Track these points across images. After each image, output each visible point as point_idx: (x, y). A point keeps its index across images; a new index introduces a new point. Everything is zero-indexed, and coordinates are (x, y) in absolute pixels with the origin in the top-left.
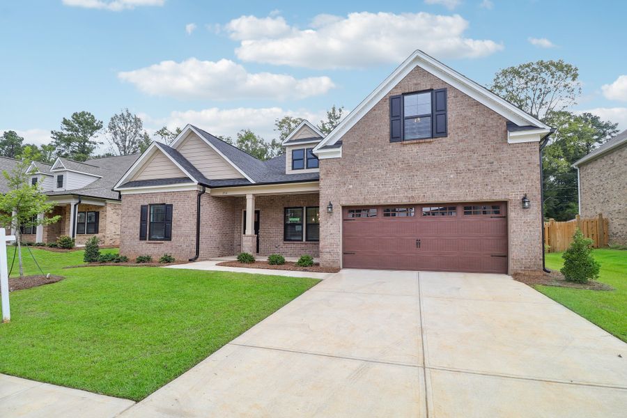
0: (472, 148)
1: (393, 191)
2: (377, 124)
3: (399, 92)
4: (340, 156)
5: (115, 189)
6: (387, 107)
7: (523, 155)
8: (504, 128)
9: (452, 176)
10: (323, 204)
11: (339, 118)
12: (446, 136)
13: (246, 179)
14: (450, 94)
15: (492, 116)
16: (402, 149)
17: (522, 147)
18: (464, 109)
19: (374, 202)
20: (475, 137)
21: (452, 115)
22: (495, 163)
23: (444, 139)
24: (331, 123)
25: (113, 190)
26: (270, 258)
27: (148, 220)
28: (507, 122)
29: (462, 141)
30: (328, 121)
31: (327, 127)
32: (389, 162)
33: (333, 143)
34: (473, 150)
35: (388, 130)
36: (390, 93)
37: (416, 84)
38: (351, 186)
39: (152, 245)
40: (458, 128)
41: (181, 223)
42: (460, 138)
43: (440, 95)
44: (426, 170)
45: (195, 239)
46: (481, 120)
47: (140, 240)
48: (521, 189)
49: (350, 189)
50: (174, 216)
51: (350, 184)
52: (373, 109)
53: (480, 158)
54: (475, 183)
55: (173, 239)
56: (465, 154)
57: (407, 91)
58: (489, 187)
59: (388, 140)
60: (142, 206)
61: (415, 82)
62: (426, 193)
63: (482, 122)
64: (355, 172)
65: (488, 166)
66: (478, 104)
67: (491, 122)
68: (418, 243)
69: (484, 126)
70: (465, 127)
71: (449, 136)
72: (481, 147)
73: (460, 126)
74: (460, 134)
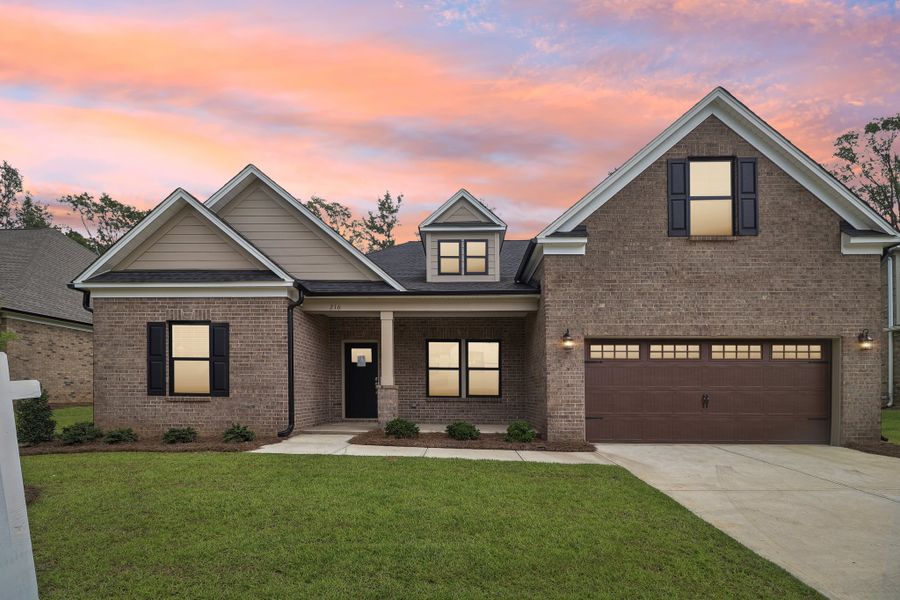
0: (793, 256)
1: (673, 317)
2: (646, 204)
3: (683, 154)
4: (582, 251)
5: (78, 283)
6: (663, 176)
7: (860, 273)
8: (837, 231)
9: (764, 298)
10: (552, 334)
11: (395, 211)
12: (756, 235)
13: (384, 283)
14: (762, 169)
15: (821, 211)
16: (688, 248)
17: (860, 260)
18: (782, 195)
19: (644, 333)
20: (797, 240)
21: (764, 202)
22: (824, 282)
23: (753, 240)
24: (383, 217)
25: (71, 286)
26: (450, 429)
27: (167, 355)
28: (840, 222)
29: (779, 244)
30: (380, 215)
31: (378, 222)
32: (668, 268)
33: (569, 228)
34: (795, 260)
35: (666, 216)
36: (667, 154)
37: (711, 145)
38: (603, 306)
39: (182, 406)
40: (773, 223)
41: (252, 361)
42: (776, 239)
43: (747, 169)
44: (725, 285)
45: (286, 392)
46: (805, 215)
47: (150, 393)
48: (858, 322)
49: (600, 309)
50: (233, 345)
51: (601, 302)
52: (640, 177)
53: (804, 273)
54: (796, 310)
55: (234, 392)
56: (784, 265)
57: (696, 154)
58: (816, 318)
59: (665, 232)
60: (150, 325)
61: (709, 141)
62: (725, 322)
63: (807, 219)
64: (609, 281)
65: (814, 286)
66: (802, 189)
67: (820, 219)
68: (705, 402)
69: (810, 224)
70: (784, 223)
71: (760, 236)
72: (805, 256)
73: (776, 219)
74: (777, 232)
